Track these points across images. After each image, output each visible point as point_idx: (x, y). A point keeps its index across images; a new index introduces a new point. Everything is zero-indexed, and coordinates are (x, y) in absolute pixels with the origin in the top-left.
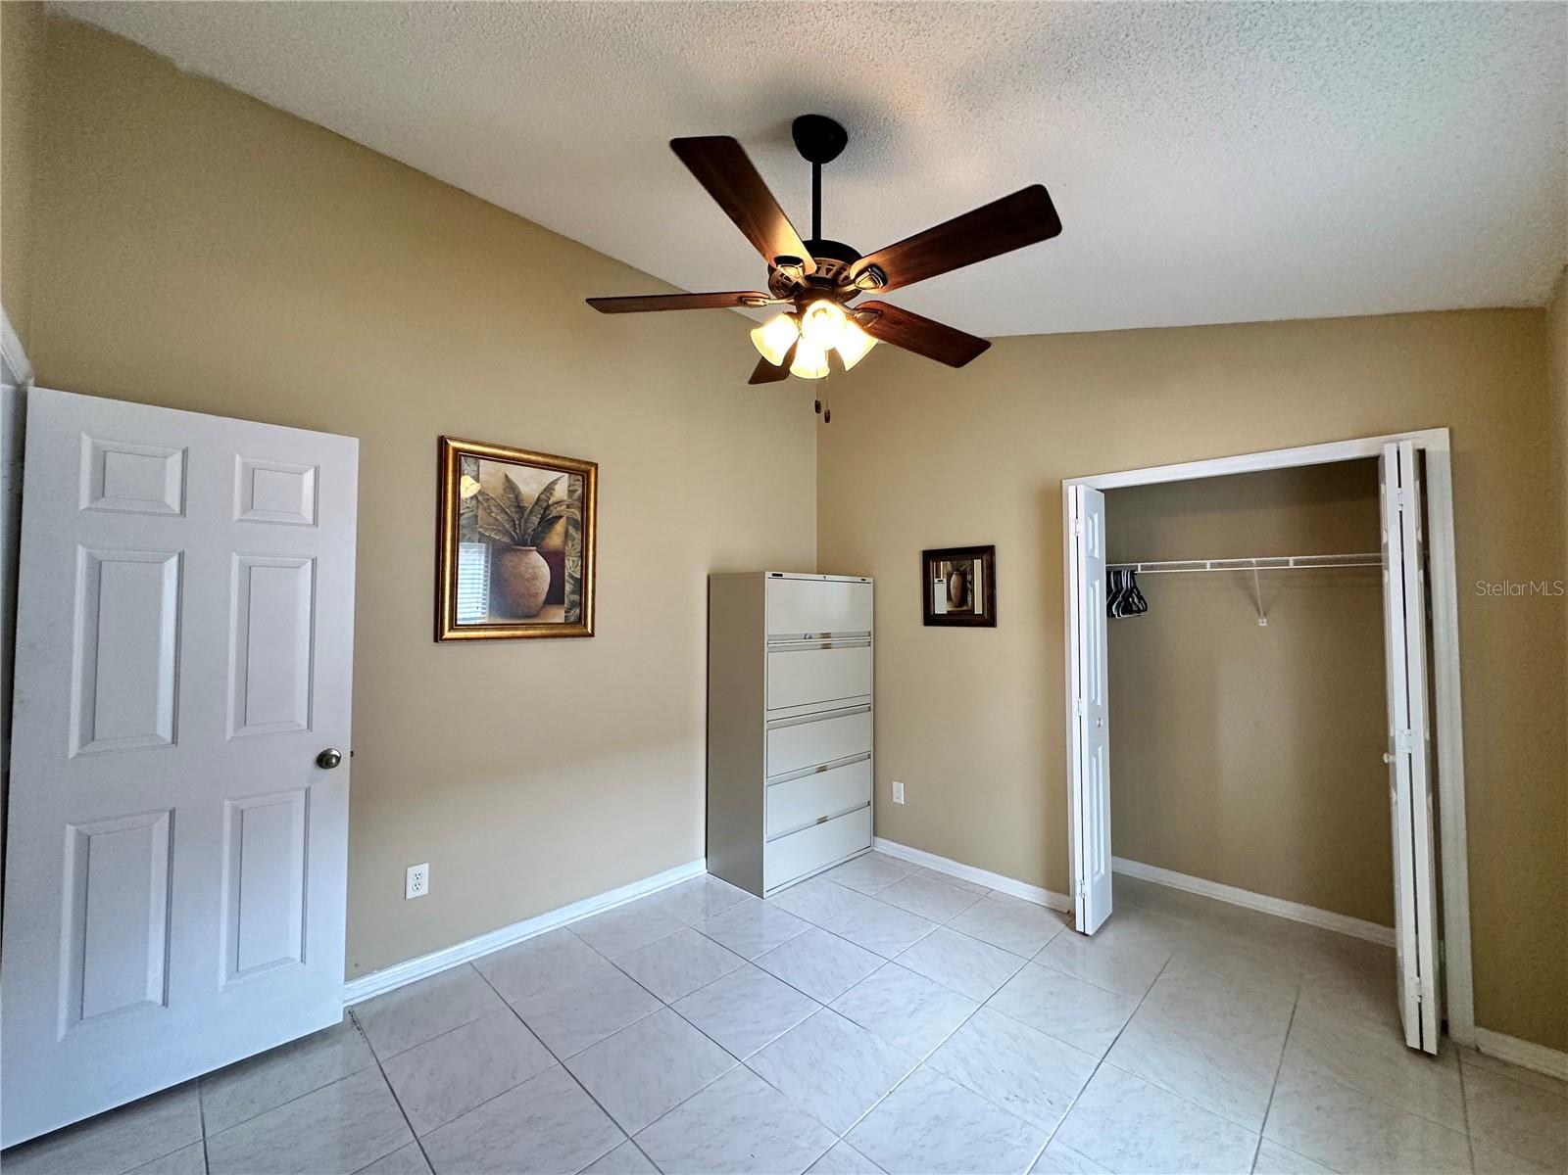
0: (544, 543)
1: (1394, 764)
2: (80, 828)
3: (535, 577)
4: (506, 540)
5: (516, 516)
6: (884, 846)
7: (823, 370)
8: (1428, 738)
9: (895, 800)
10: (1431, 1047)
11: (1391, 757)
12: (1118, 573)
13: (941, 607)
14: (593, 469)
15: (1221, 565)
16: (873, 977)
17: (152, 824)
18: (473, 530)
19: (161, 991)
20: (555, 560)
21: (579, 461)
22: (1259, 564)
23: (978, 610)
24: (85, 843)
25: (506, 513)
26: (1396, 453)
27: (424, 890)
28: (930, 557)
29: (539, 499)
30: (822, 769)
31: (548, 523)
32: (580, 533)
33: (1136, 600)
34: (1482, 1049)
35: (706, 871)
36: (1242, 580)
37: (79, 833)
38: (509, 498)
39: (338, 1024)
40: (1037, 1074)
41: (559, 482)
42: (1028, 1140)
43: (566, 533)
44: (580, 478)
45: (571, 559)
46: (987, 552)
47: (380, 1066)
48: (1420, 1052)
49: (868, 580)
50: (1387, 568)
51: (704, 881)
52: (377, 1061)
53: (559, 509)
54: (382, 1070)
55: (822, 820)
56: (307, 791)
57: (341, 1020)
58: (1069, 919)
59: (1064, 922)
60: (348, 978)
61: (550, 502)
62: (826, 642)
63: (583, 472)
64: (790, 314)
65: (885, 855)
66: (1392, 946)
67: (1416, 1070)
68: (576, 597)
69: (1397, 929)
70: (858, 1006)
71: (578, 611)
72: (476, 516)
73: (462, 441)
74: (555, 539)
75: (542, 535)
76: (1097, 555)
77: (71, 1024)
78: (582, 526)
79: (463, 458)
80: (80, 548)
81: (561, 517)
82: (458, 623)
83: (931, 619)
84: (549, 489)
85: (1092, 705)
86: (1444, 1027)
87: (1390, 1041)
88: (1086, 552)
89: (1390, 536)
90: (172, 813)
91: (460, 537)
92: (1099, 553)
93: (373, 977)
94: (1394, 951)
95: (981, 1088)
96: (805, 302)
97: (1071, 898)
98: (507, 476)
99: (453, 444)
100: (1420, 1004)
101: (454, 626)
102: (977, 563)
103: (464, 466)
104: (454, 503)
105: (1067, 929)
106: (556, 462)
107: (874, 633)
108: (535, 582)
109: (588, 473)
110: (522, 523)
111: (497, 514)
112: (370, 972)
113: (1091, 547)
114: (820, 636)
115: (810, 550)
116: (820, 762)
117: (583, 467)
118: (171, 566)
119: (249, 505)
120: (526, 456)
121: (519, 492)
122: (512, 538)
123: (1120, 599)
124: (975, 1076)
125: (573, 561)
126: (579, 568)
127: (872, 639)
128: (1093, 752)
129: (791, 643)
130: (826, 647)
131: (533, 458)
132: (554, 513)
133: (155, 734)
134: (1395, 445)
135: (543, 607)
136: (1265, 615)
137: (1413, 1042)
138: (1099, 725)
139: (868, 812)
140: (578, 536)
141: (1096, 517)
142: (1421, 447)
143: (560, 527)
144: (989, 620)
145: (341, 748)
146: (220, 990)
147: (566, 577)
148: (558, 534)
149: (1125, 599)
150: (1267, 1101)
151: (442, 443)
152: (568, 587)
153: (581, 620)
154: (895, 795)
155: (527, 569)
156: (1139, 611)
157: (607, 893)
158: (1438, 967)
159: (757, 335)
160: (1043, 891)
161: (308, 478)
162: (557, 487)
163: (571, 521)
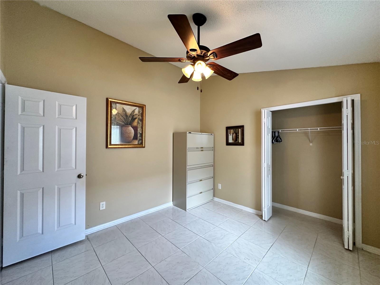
0: (132, 125)
1: (344, 179)
2: (21, 191)
3: (130, 133)
4: (123, 123)
5: (125, 118)
6: (216, 199)
7: (200, 79)
8: (352, 172)
9: (219, 188)
10: (351, 248)
11: (343, 177)
12: (275, 132)
13: (231, 141)
14: (144, 106)
15: (301, 130)
16: (212, 230)
17: (38, 191)
18: (115, 121)
19: (41, 230)
20: (135, 129)
21: (141, 104)
22: (310, 130)
23: (240, 142)
24: (22, 195)
25: (123, 117)
26: (346, 101)
27: (104, 208)
28: (228, 128)
29: (131, 114)
30: (201, 180)
31: (133, 119)
32: (141, 122)
33: (279, 139)
34: (364, 249)
35: (173, 205)
36: (306, 134)
37: (21, 193)
38: (124, 113)
39: (84, 239)
40: (252, 253)
41: (136, 109)
42: (250, 269)
43: (138, 122)
44: (141, 108)
45: (139, 128)
46: (242, 127)
47: (94, 249)
48: (348, 250)
49: (212, 134)
50: (343, 130)
51: (172, 207)
52: (93, 248)
53: (136, 116)
54: (94, 250)
55: (201, 193)
56: (76, 184)
57: (85, 238)
58: (261, 217)
59: (260, 217)
60: (86, 229)
61: (134, 114)
62: (202, 149)
63: (142, 107)
64: (192, 65)
65: (217, 201)
66: (341, 224)
67: (347, 254)
68: (140, 138)
69: (343, 220)
70: (209, 237)
71: (141, 141)
72: (116, 118)
73: (112, 99)
74: (135, 123)
75: (132, 122)
76: (269, 127)
77: (20, 238)
78: (142, 120)
79: (112, 103)
80: (19, 124)
81: (137, 118)
82: (112, 144)
83: (228, 144)
84: (134, 111)
85: (268, 164)
86: (354, 244)
87: (341, 247)
88: (267, 127)
89: (344, 122)
90: (43, 188)
91: (112, 123)
92: (270, 127)
93: (92, 228)
94: (342, 225)
95: (239, 256)
96: (196, 61)
97: (262, 212)
98: (123, 108)
99: (110, 100)
100: (348, 238)
101: (110, 144)
102: (240, 130)
103: (113, 105)
104: (110, 114)
105: (261, 219)
106: (135, 104)
107: (214, 147)
108: (130, 134)
109: (143, 107)
110: (127, 120)
111: (121, 117)
112: (92, 227)
113: (268, 125)
114: (200, 148)
115: (198, 127)
116: (200, 179)
117: (142, 106)
118: (41, 129)
119: (60, 114)
120: (128, 103)
121: (126, 112)
122: (125, 123)
123: (275, 139)
124: (237, 254)
125: (140, 129)
126: (141, 131)
127: (214, 149)
128: (268, 176)
129: (193, 149)
130: (202, 150)
131: (130, 103)
132: (135, 117)
133: (38, 169)
134: (346, 98)
135: (132, 140)
136: (312, 142)
137: (346, 247)
138: (269, 170)
139: (212, 191)
140: (141, 123)
141: (269, 118)
142: (353, 99)
143: (136, 120)
144: (242, 144)
145: (84, 174)
146: (55, 230)
147: (138, 133)
148: (136, 122)
149: (276, 138)
150: (309, 261)
151: (107, 99)
152: (139, 135)
153: (142, 143)
154: (219, 187)
155: (128, 131)
156: (280, 142)
157: (149, 210)
158: (353, 229)
159: (183, 70)
160: (255, 210)
161: (74, 108)
162: (136, 111)
163: (139, 119)
